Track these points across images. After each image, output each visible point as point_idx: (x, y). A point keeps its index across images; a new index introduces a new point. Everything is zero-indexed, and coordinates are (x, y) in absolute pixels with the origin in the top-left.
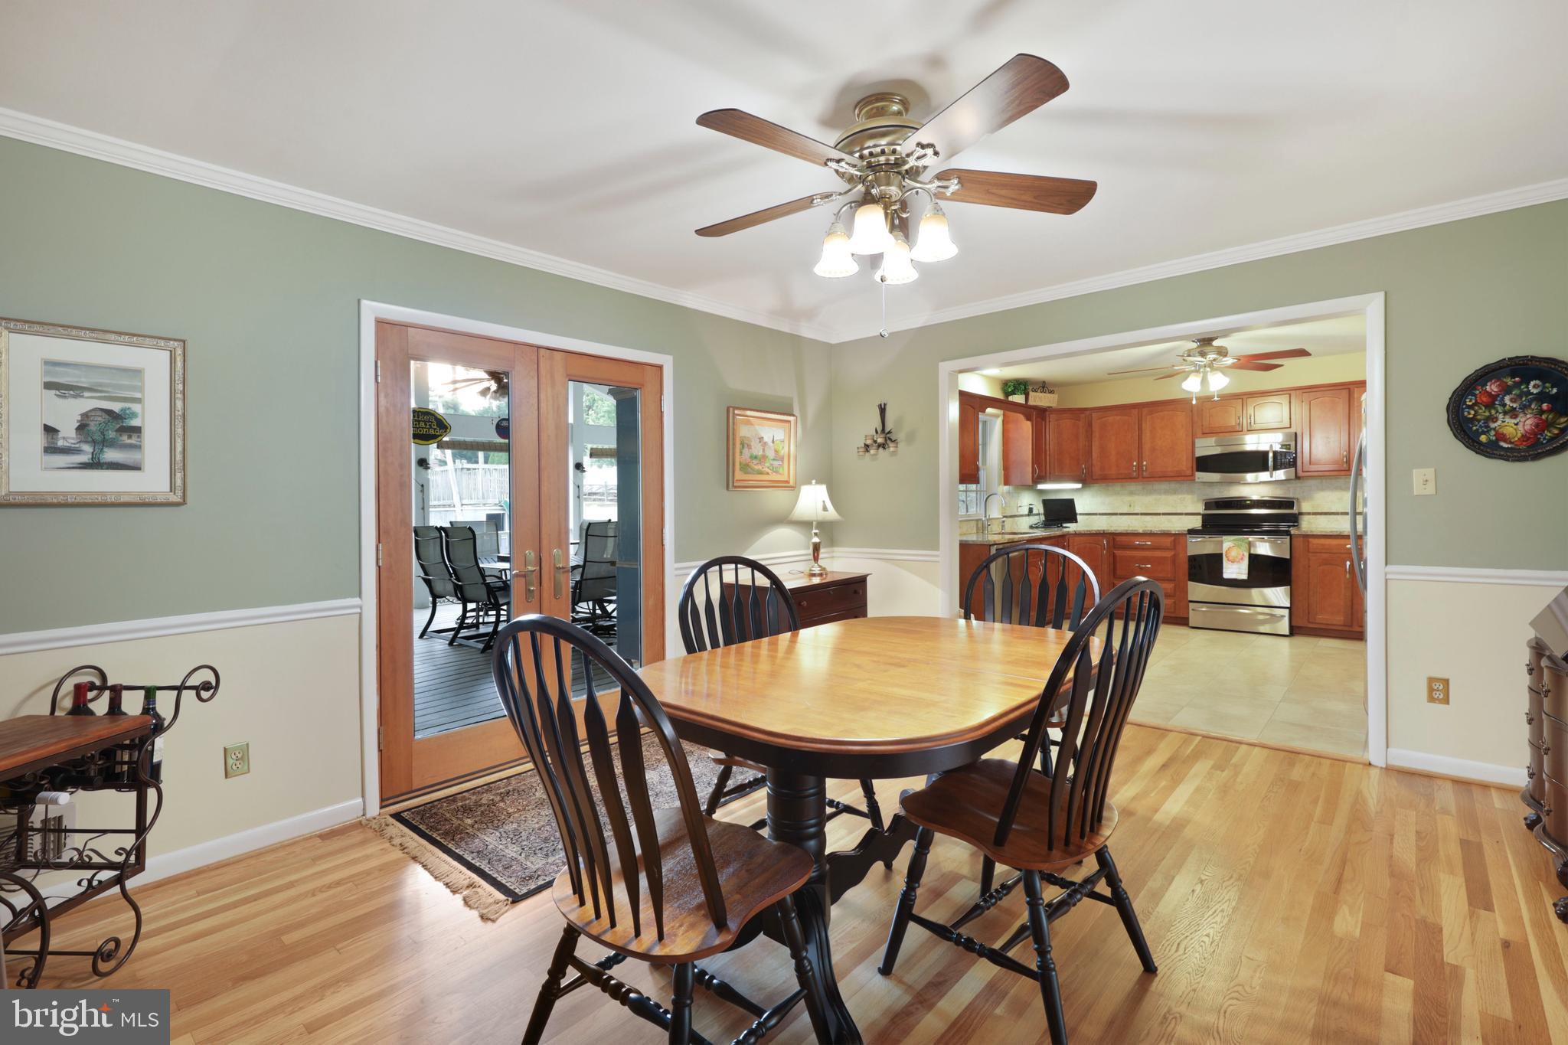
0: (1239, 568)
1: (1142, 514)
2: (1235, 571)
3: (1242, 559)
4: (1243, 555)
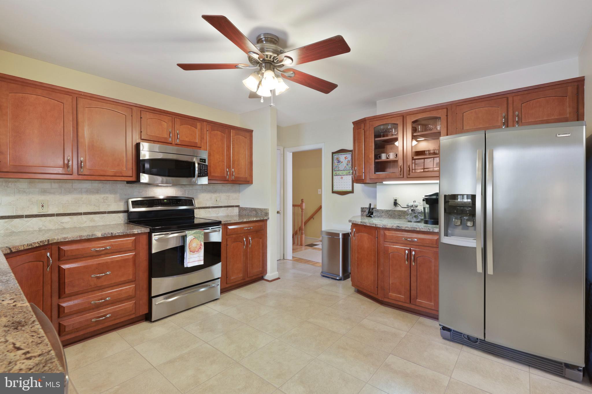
0: (199, 257)
1: (58, 215)
2: (196, 259)
3: (200, 248)
4: (201, 245)
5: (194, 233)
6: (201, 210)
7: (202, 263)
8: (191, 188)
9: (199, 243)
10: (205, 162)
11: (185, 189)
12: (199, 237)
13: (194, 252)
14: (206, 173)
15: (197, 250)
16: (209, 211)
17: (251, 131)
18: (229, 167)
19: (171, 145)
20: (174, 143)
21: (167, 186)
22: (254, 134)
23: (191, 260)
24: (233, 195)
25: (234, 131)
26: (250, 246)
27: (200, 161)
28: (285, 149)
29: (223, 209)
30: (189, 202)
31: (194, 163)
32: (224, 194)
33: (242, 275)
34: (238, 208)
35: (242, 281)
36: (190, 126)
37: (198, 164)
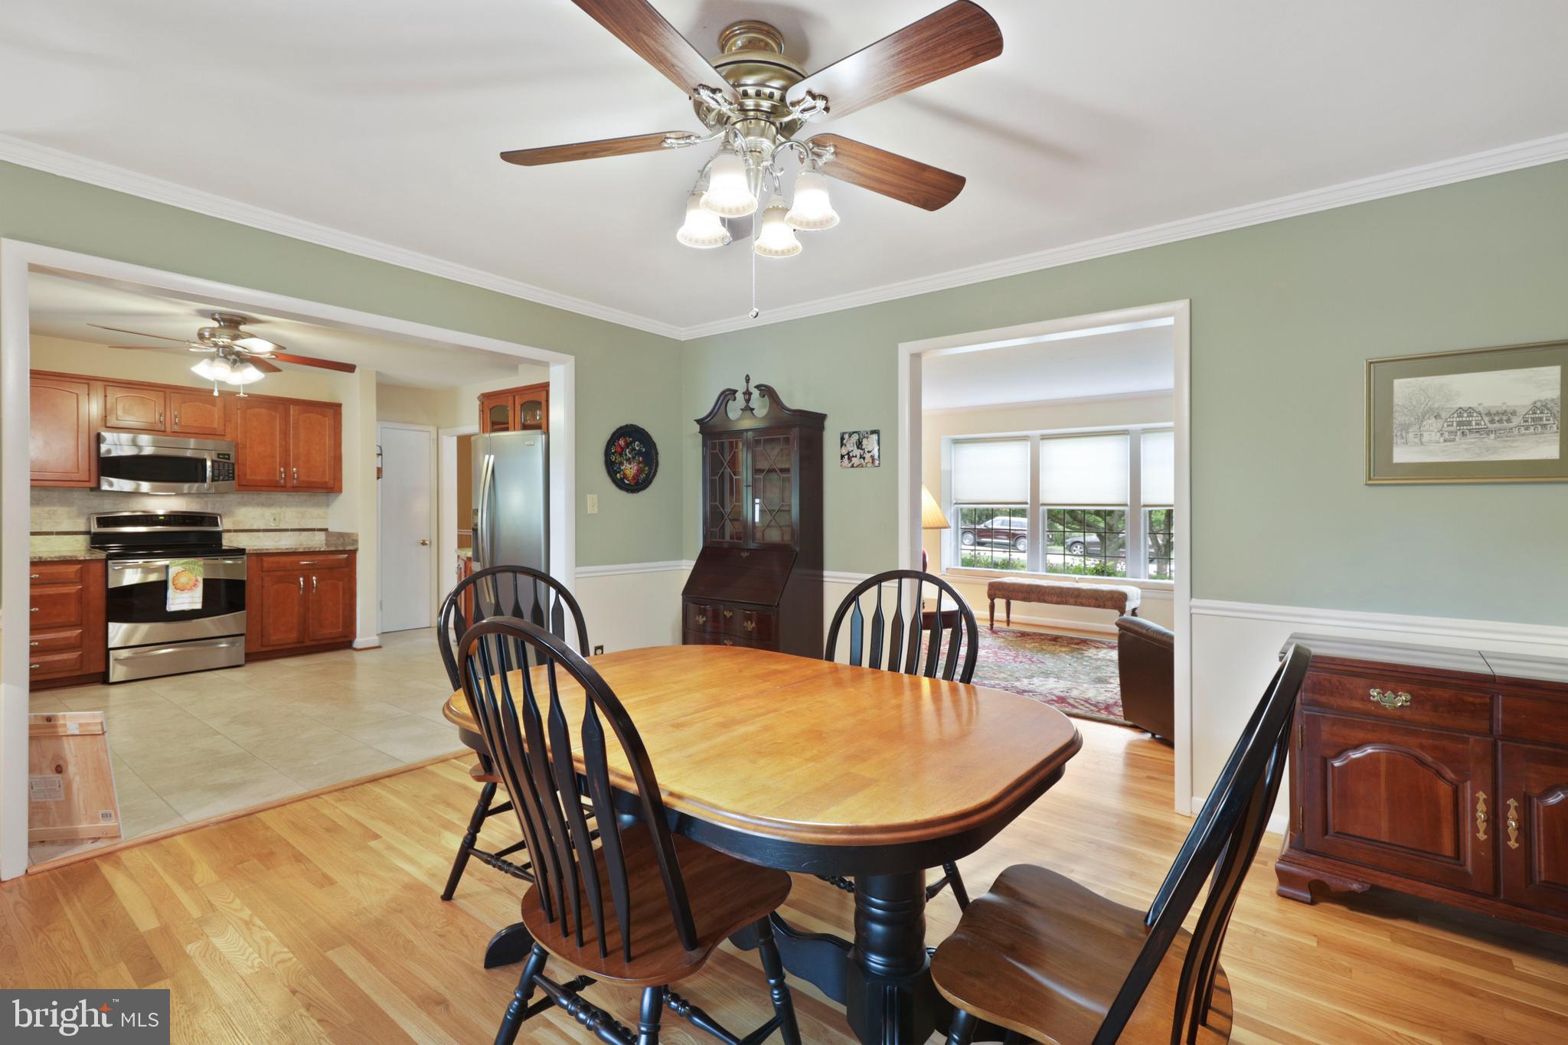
0: (192, 597)
2: (187, 600)
3: (195, 585)
4: (197, 581)
5: (183, 564)
6: (240, 534)
7: (199, 606)
8: (218, 499)
9: (194, 578)
10: (229, 459)
11: (206, 499)
12: (194, 569)
13: (183, 590)
14: (231, 475)
15: (189, 587)
16: (259, 537)
17: (339, 406)
18: (286, 466)
19: (164, 433)
20: (168, 429)
21: (171, 495)
22: (345, 411)
23: (178, 601)
24: (316, 511)
25: (297, 408)
26: (314, 591)
27: (218, 457)
28: (440, 431)
29: (290, 533)
30: (213, 520)
31: (205, 461)
32: (293, 509)
33: (295, 635)
34: (324, 532)
35: (298, 645)
36: (201, 404)
37: (213, 462)
